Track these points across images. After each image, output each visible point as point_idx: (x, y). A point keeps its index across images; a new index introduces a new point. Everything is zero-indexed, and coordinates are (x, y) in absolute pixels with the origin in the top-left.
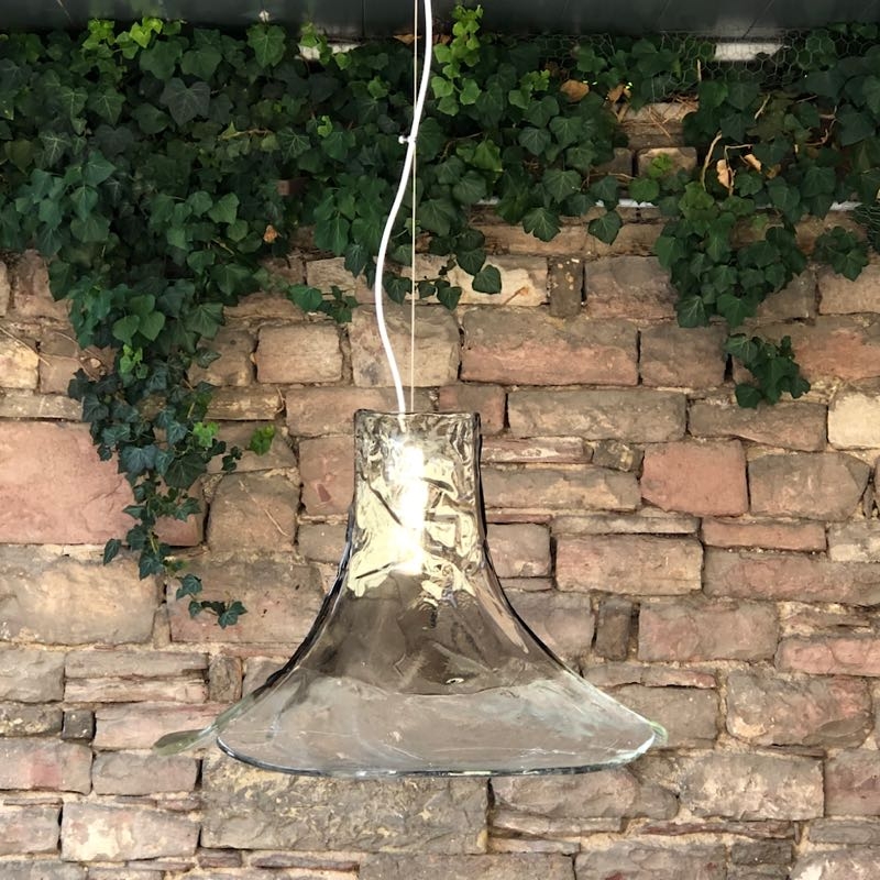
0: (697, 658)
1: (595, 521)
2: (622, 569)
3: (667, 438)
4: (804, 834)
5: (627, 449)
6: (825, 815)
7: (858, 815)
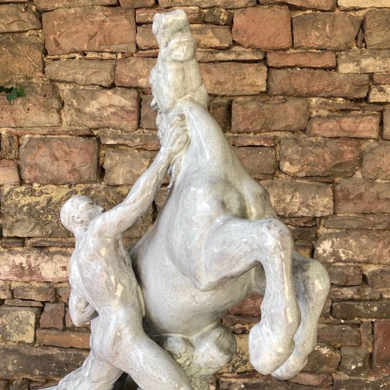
0: (263, 130)
1: (206, 54)
2: (222, 80)
3: (247, 5)
4: (321, 224)
5: (224, 11)
6: (335, 213)
7: (351, 213)
